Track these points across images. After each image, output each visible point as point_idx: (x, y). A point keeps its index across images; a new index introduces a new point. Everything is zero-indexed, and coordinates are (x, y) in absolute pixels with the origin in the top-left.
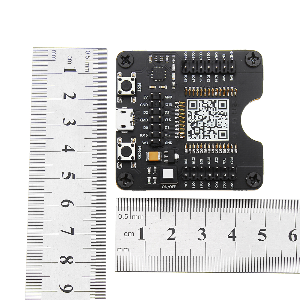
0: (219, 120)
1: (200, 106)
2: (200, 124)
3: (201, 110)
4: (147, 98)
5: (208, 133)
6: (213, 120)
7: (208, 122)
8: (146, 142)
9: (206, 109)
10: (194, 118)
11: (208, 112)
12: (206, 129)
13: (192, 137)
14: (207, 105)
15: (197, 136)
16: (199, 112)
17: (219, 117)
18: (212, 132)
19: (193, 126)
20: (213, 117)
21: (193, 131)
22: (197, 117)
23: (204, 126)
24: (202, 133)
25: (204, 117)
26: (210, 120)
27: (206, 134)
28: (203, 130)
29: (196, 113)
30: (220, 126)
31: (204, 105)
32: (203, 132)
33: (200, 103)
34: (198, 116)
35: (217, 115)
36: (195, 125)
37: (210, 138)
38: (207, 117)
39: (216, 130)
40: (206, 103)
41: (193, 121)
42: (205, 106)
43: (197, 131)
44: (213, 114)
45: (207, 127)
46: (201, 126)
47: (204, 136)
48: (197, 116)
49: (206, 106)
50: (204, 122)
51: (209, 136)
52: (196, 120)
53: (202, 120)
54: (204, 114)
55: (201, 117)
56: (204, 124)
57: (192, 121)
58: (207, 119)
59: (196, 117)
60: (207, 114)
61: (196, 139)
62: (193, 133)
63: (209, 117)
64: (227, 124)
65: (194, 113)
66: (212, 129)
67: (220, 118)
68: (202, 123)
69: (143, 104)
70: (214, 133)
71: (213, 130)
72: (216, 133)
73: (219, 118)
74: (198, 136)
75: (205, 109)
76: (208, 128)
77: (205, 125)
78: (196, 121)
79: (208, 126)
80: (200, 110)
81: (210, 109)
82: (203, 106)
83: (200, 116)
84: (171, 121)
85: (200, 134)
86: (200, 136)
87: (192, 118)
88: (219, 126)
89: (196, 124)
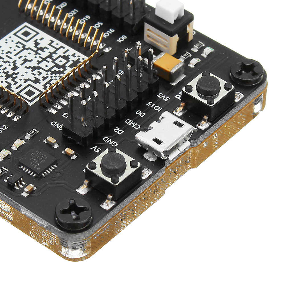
0: (11, 53)
1: (21, 85)
2: (47, 66)
3: (25, 79)
4: (96, 147)
5: (48, 49)
6: (20, 58)
7: (32, 60)
8: (160, 96)
9: (14, 76)
10: (47, 77)
11: (16, 72)
12: (44, 55)
13: (79, 59)
14: (7, 80)
15: (69, 55)
16: (29, 80)
17: (7, 56)
18: (39, 46)
19: (61, 70)
20: (15, 61)
21: (67, 65)
22: (42, 75)
23: (44, 59)
24: (56, 54)
25: (31, 69)
26: (25, 61)
27: (52, 50)
28: (50, 56)
29: (37, 81)
30: (19, 45)
31: (13, 83)
32: (54, 55)
33: (17, 88)
34: (37, 76)
35: (6, 59)
36: (56, 69)
37: (52, 42)
38: (26, 67)
39: (31, 44)
40: (6, 82)
41: (53, 75)
42: (13, 80)
43: (61, 62)
44: (12, 64)
45: (41, 56)
46: (48, 62)
47: (57, 49)
48: (40, 77)
49: (10, 80)
50: (38, 64)
51: (50, 44)
52: (47, 74)
53: (39, 68)
54: (26, 73)
55: (36, 72)
56: (39, 62)
57: (56, 77)
58: (28, 64)
59: (43, 77)
60: (21, 70)
61: (75, 54)
62: (71, 63)
63: (22, 64)
64: (6, 41)
65: (40, 83)
66: (35, 49)
67: (7, 53)
68: (42, 65)
69: (110, 144)
70: (37, 44)
71: (36, 47)
72: (36, 41)
73: (9, 55)
74: (66, 54)
75: (16, 77)
76: (40, 54)
77: (40, 60)
78: (49, 73)
79: (38, 56)
80: (26, 81)
81: (8, 72)
82: (16, 83)
83: (35, 75)
84: (89, 97)
85: (62, 55)
86: (64, 53)
87: (52, 80)
88: (21, 46)
89: (53, 70)
